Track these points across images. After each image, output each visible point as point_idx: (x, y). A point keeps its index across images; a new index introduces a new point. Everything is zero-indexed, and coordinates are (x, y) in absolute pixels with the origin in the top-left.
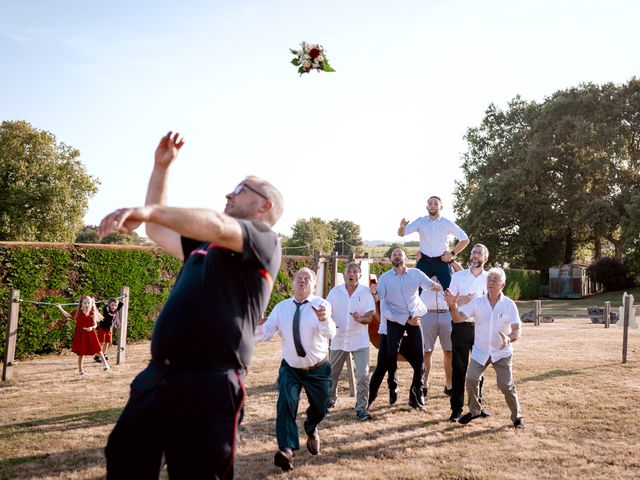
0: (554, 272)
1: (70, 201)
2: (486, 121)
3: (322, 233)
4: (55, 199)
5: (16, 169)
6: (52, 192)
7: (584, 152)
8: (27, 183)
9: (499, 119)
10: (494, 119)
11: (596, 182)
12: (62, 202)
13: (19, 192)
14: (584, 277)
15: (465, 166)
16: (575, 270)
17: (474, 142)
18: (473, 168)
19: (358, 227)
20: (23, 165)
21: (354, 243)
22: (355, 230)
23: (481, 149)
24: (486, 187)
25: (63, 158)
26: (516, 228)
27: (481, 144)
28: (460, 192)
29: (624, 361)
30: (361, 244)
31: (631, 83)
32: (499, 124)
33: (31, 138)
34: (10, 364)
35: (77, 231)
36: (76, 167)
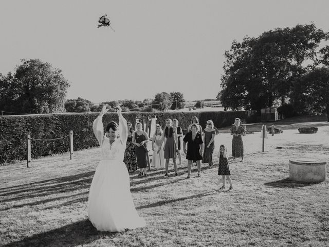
0: (263, 111)
1: (60, 91)
2: (233, 47)
3: (167, 98)
4: (54, 90)
5: (37, 79)
6: (53, 88)
7: (275, 58)
8: (42, 84)
9: (238, 46)
10: (236, 46)
11: (281, 71)
12: (57, 91)
13: (39, 88)
14: (276, 112)
15: (224, 67)
16: (272, 110)
17: (228, 56)
18: (228, 68)
19: (183, 94)
20: (40, 77)
21: (182, 101)
22: (181, 96)
23: (230, 60)
24: (233, 76)
25: (56, 73)
26: (247, 93)
27: (231, 57)
28: (223, 78)
29: (263, 151)
30: (184, 101)
31: (297, 27)
32: (238, 48)
33: (42, 66)
34: (29, 162)
35: (64, 103)
36: (61, 77)
